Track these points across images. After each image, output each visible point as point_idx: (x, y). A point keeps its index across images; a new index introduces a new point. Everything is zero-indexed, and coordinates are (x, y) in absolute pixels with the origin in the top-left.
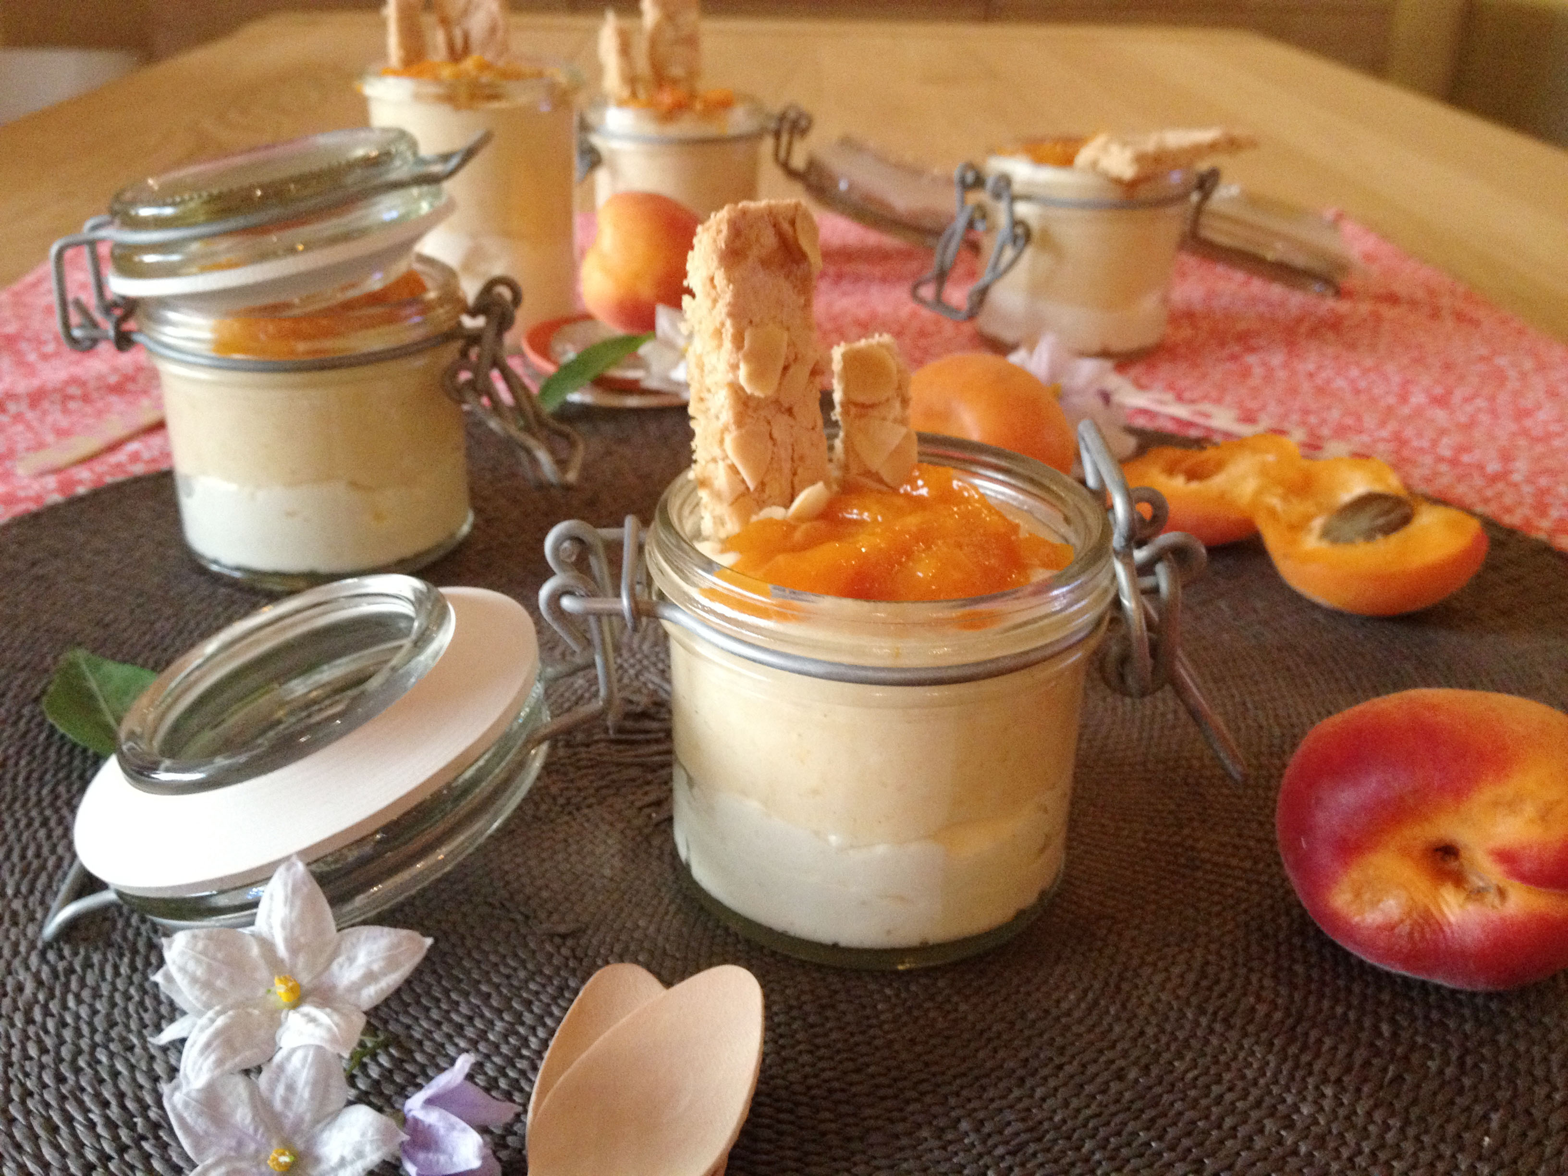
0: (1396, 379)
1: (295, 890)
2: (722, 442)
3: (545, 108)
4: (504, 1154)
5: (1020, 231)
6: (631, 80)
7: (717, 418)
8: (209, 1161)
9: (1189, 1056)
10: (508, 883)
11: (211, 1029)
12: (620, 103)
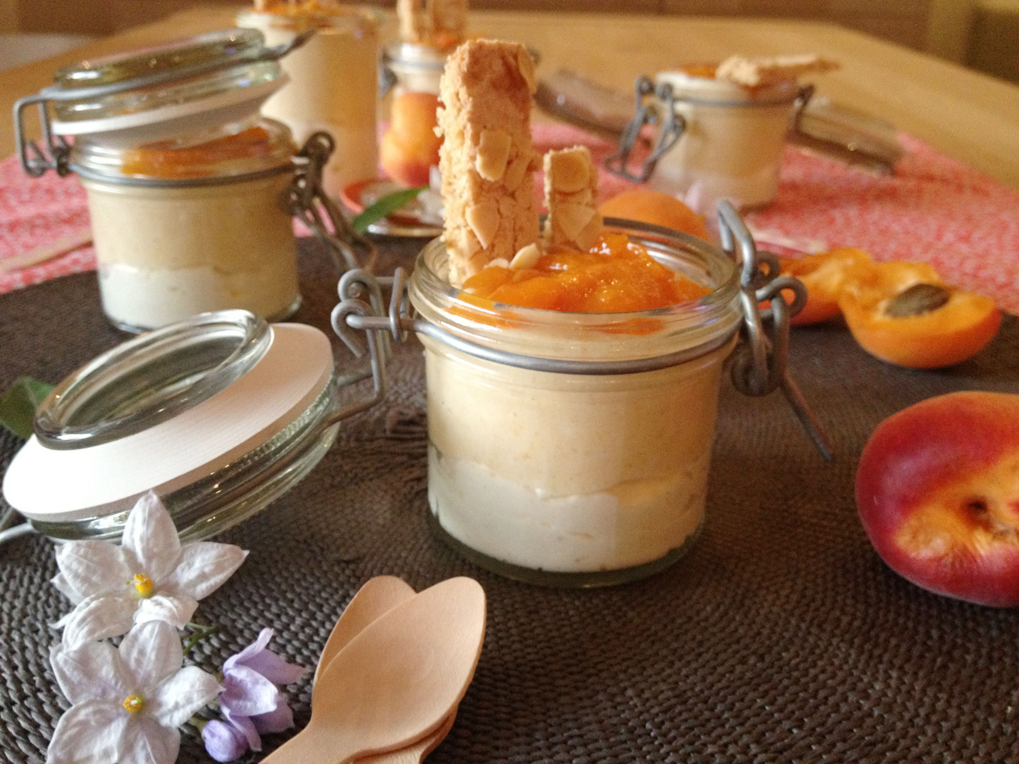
0: (934, 226)
1: (150, 515)
2: (464, 213)
3: (358, 36)
4: (296, 706)
5: (679, 123)
6: (420, 29)
7: (461, 197)
8: (81, 702)
9: (793, 650)
10: (311, 527)
11: (87, 610)
12: (412, 43)
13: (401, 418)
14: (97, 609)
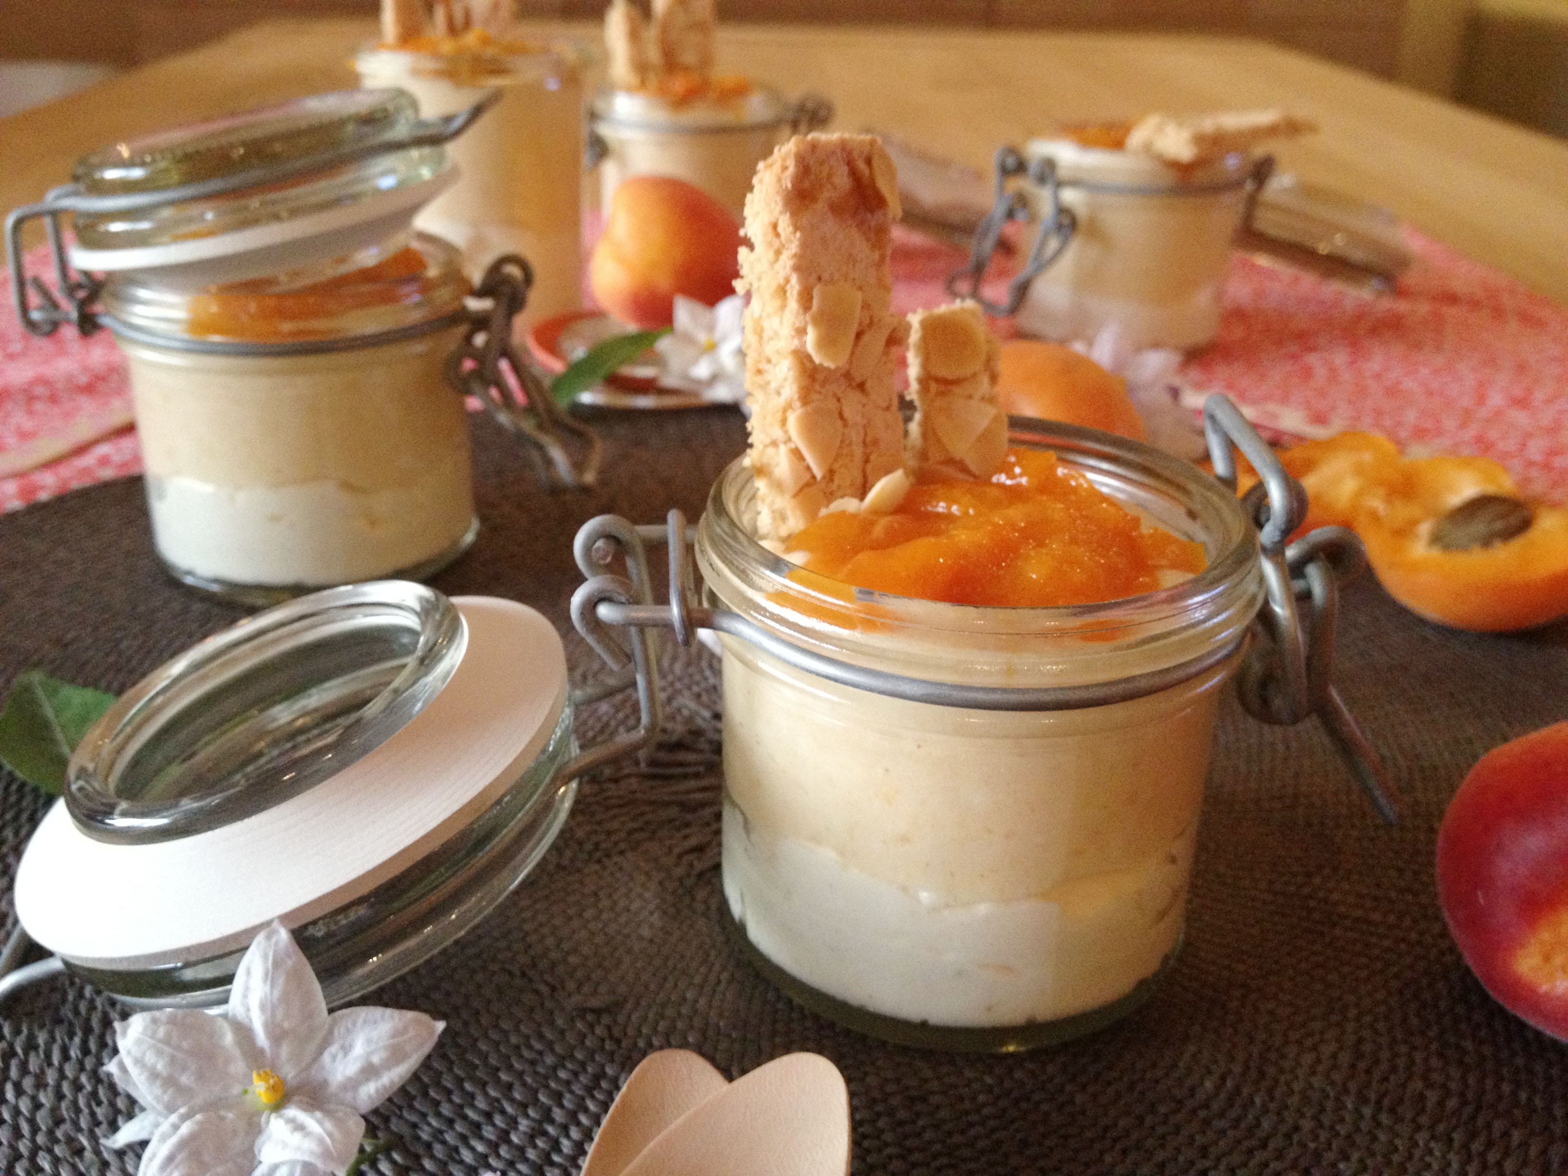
0: (1470, 380)
1: (277, 964)
2: (784, 422)
3: (552, 85)
5: (1066, 221)
6: (641, 67)
7: (779, 393)
9: (1355, 1156)
10: (530, 946)
11: (174, 1140)
12: (630, 90)
13: (660, 737)
14: (192, 1138)
